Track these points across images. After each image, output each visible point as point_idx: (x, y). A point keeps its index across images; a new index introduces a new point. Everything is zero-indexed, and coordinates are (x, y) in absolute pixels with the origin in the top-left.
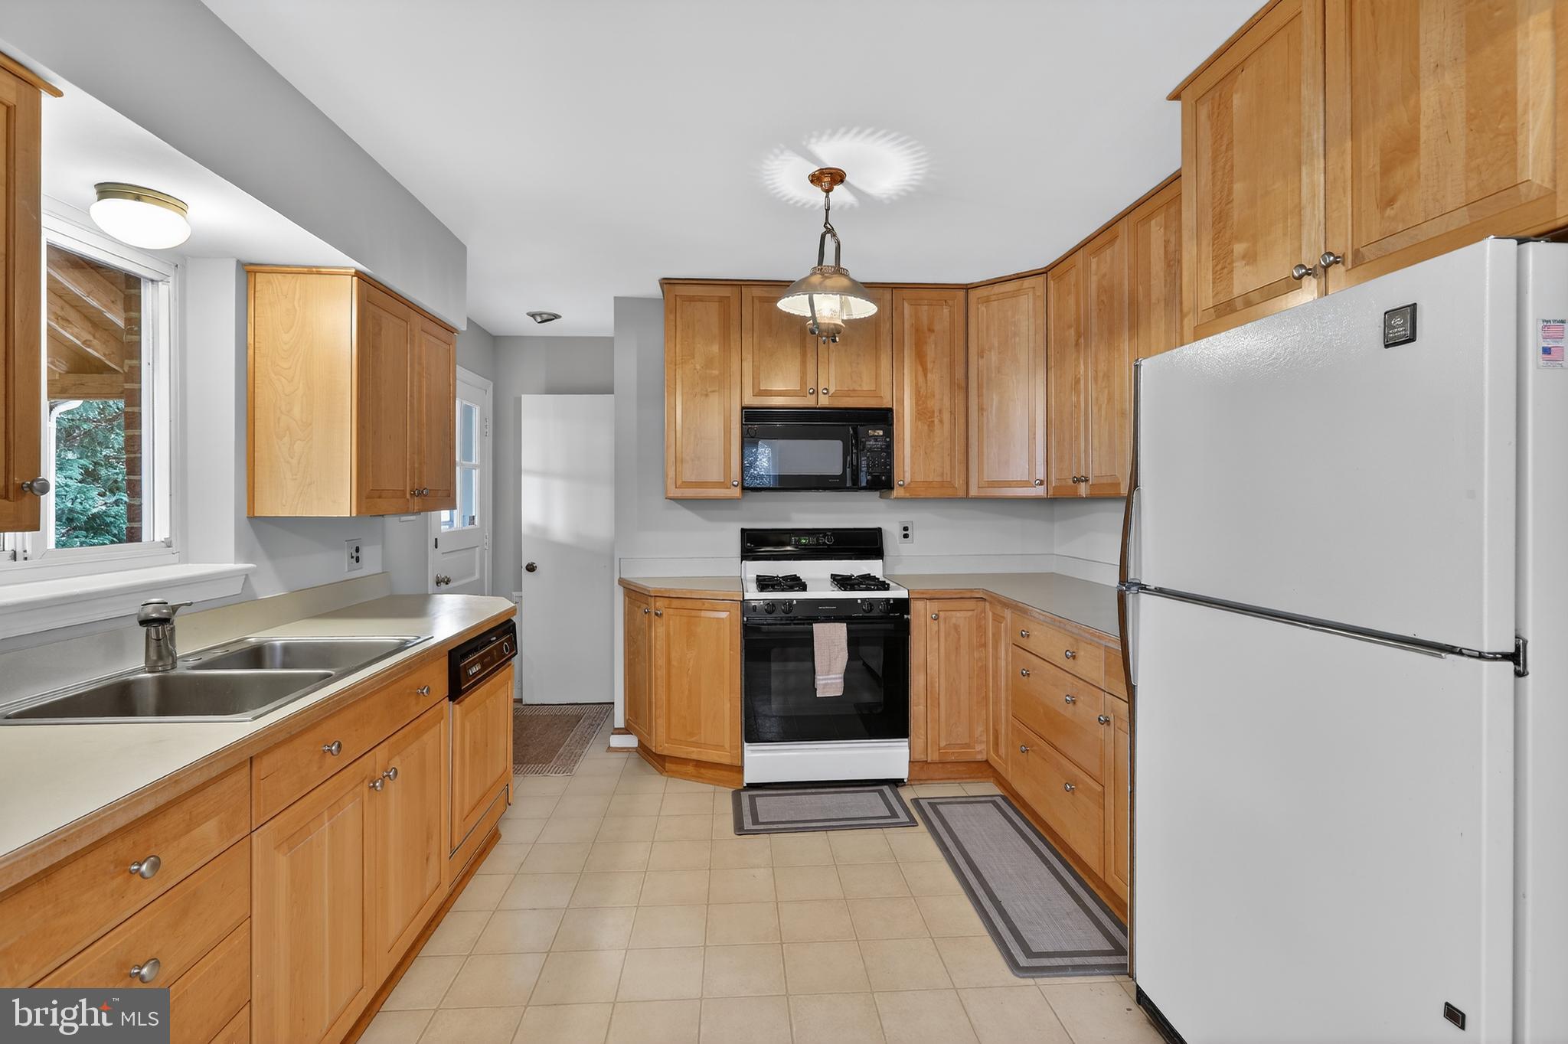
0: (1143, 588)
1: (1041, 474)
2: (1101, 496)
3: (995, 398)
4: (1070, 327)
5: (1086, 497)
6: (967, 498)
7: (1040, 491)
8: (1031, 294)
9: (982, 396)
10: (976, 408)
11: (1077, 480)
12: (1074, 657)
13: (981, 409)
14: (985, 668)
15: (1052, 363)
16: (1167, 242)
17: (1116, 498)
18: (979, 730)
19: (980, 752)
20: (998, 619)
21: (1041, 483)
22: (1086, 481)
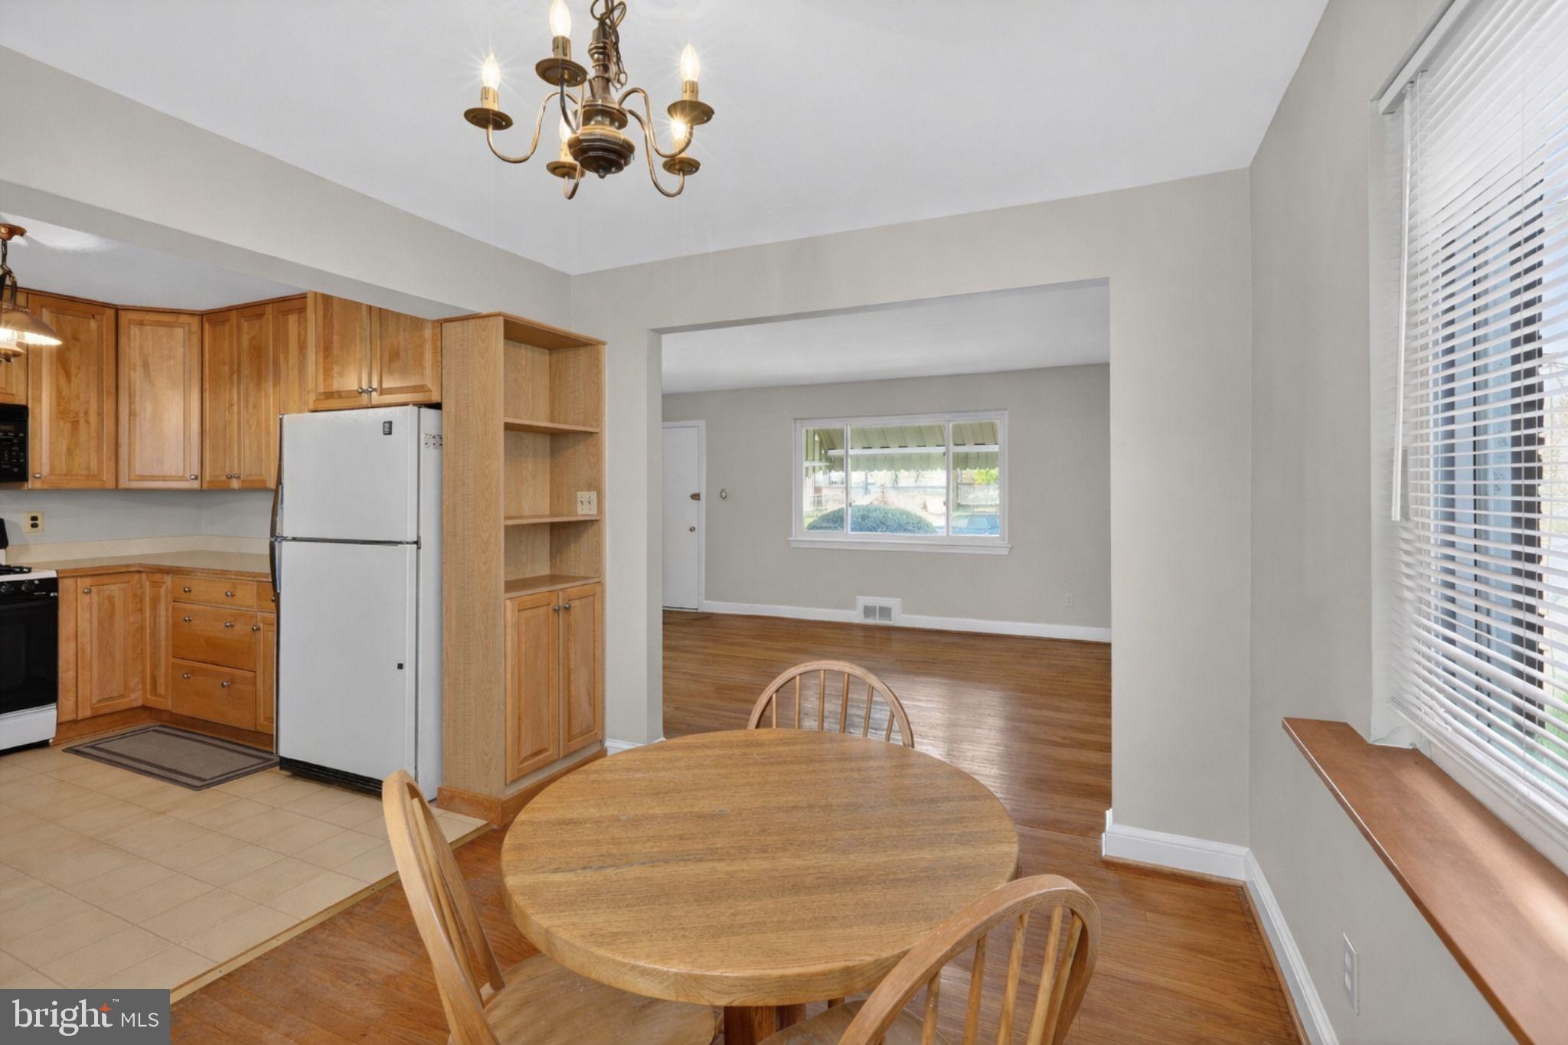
0: (285, 539)
1: (196, 470)
2: (253, 487)
3: (149, 408)
4: (224, 364)
5: (239, 489)
6: (117, 490)
7: (196, 485)
8: (186, 328)
9: (134, 403)
10: (127, 413)
11: (230, 477)
12: (233, 596)
13: (132, 414)
14: (142, 628)
15: (207, 385)
16: (299, 334)
17: (264, 489)
18: (134, 681)
19: (135, 699)
20: (156, 585)
21: (196, 478)
22: (238, 477)
